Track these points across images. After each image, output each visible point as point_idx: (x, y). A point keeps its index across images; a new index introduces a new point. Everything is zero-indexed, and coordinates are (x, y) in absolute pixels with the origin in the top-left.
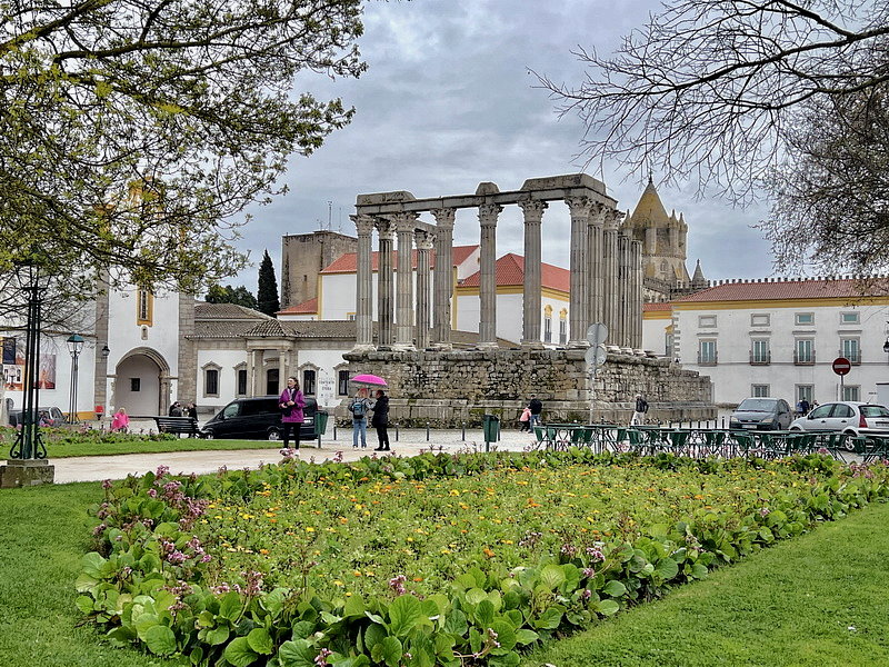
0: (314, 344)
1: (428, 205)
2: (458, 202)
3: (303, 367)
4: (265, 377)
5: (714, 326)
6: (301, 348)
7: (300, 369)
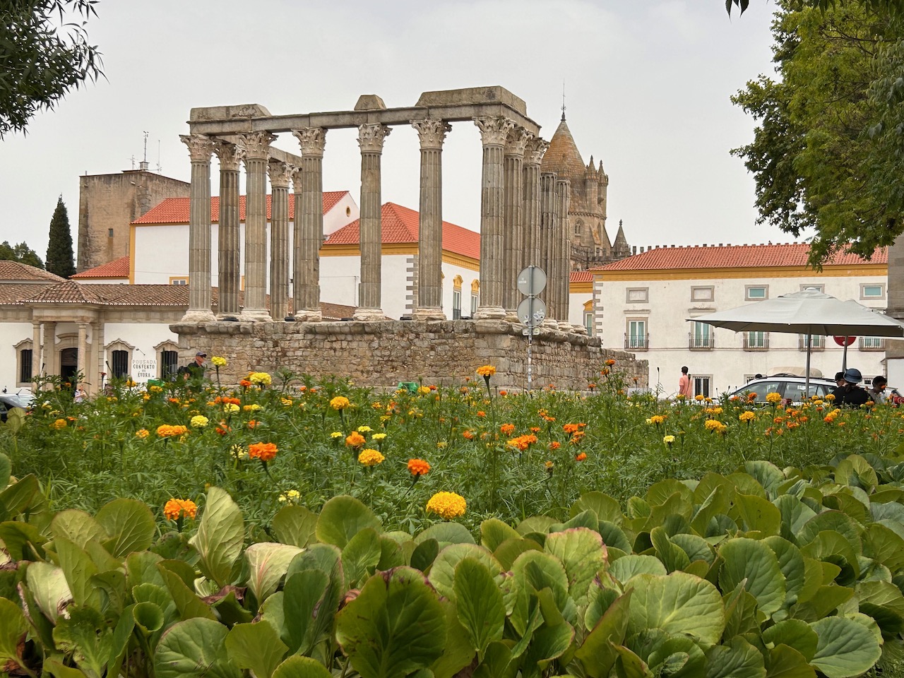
0: (126, 315)
1: (289, 124)
2: (330, 121)
3: (110, 346)
4: (58, 359)
5: (646, 301)
6: (108, 320)
7: (107, 348)
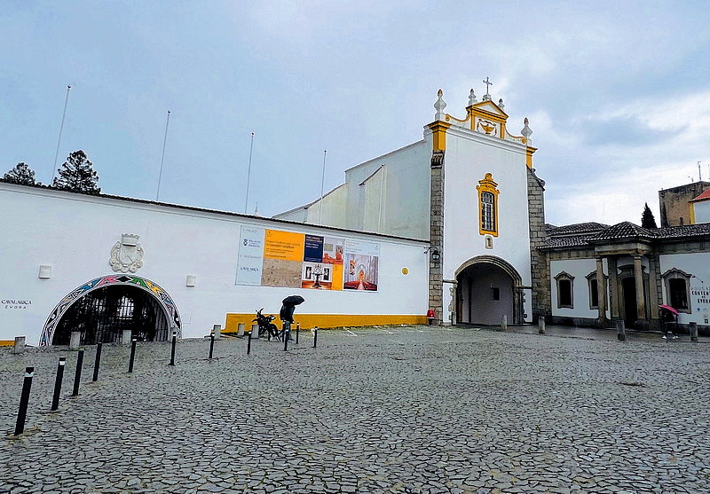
0: (679, 246)
3: (667, 275)
4: (621, 287)
7: (665, 277)
